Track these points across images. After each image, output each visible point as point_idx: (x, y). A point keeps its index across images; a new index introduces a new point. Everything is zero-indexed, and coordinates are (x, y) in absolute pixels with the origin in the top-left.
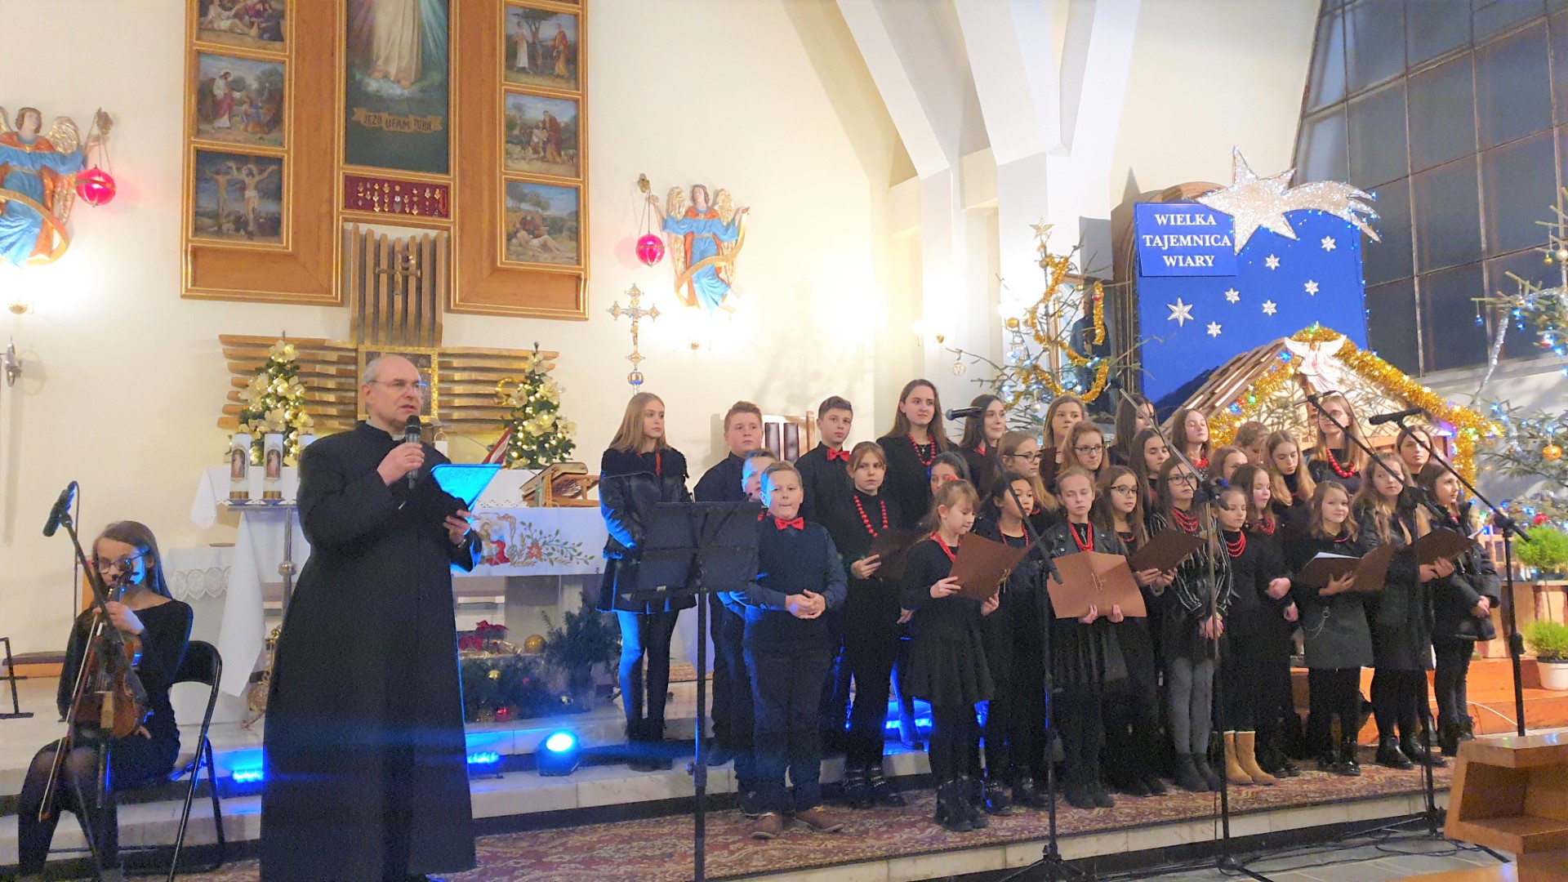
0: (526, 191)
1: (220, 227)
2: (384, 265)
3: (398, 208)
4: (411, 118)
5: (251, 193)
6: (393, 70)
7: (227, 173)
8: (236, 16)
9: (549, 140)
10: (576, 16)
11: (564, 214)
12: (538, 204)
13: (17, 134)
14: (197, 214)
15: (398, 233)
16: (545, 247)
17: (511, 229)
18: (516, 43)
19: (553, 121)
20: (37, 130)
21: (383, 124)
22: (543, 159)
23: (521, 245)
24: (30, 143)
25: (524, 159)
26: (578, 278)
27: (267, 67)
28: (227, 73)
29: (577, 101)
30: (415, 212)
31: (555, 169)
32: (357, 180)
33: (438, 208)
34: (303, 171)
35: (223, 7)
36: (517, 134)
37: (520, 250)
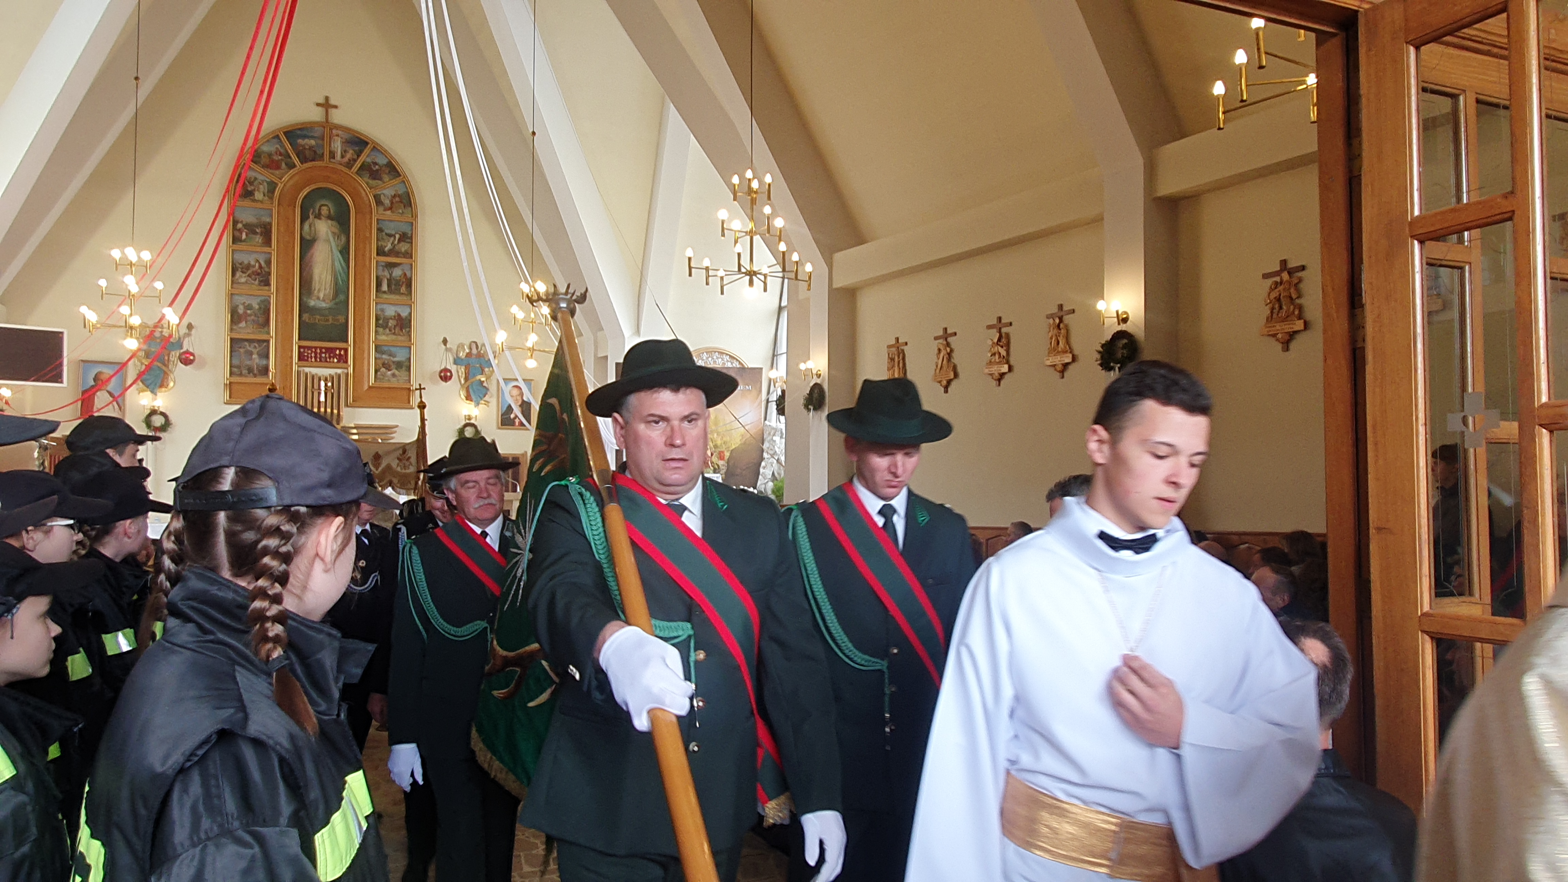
0: (386, 349)
1: (241, 372)
3: (323, 360)
4: (330, 317)
5: (255, 356)
6: (321, 295)
7: (245, 348)
8: (249, 276)
9: (397, 325)
10: (411, 265)
11: (403, 359)
12: (390, 355)
14: (231, 367)
15: (323, 372)
16: (394, 375)
17: (378, 368)
18: (382, 280)
19: (399, 315)
21: (317, 321)
22: (394, 334)
23: (382, 374)
24: (159, 338)
25: (385, 334)
26: (409, 389)
27: (263, 298)
28: (245, 302)
29: (410, 306)
30: (331, 361)
31: (400, 338)
32: (304, 347)
33: (343, 359)
34: (279, 345)
35: (243, 272)
36: (382, 323)
37: (382, 377)
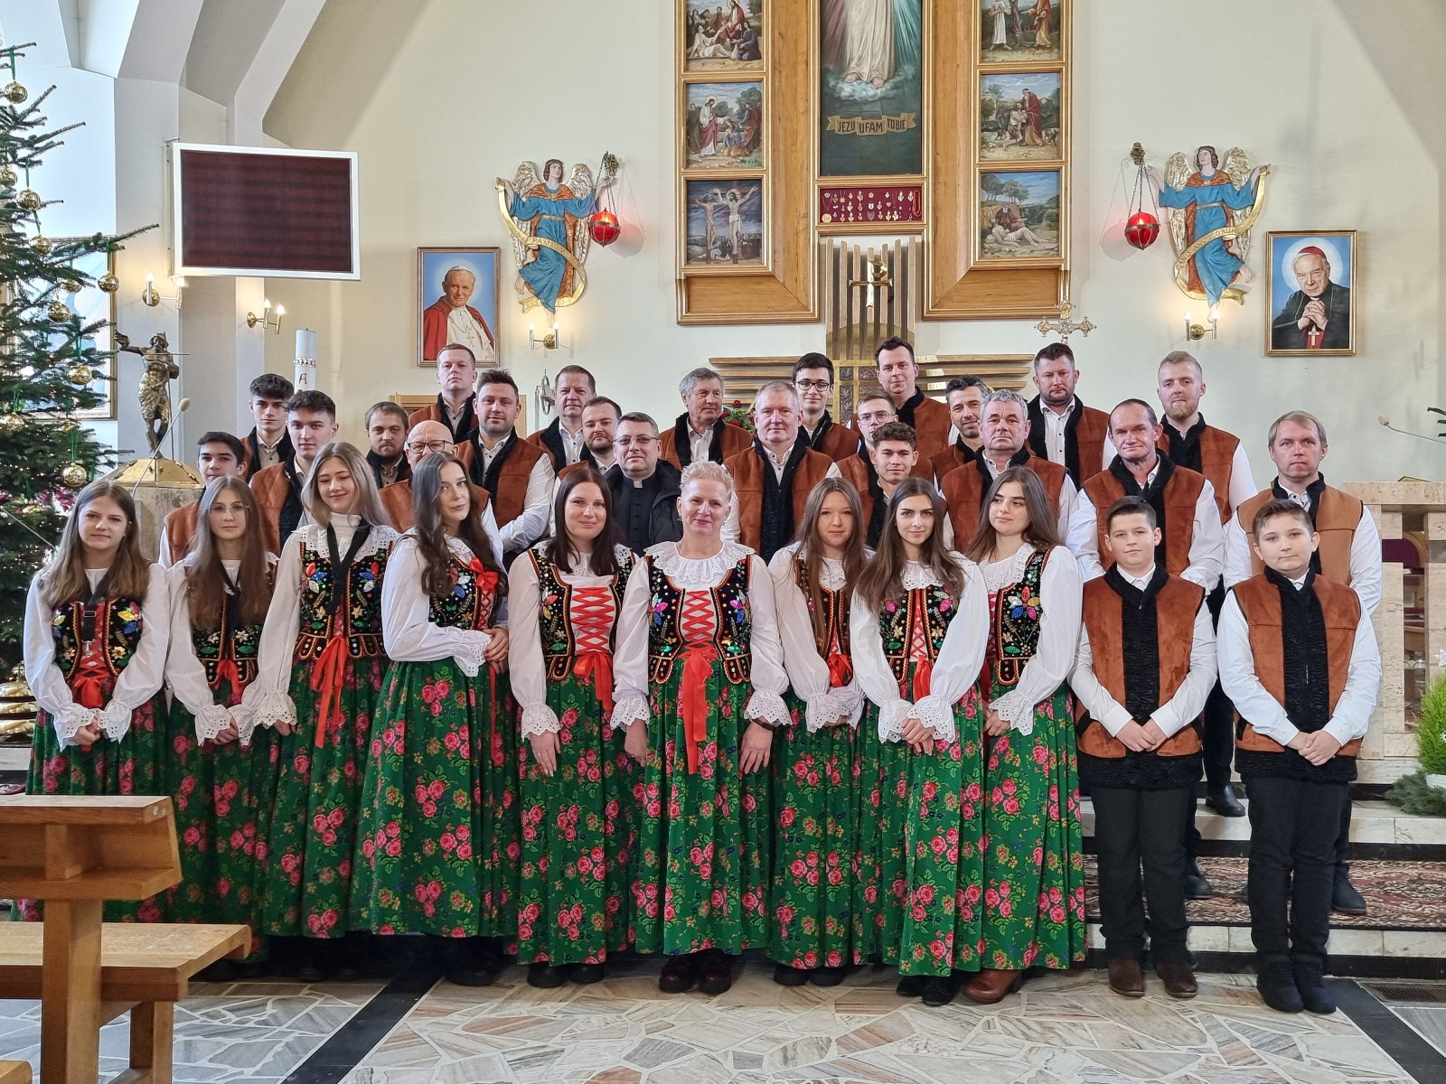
0: (1002, 179)
1: (708, 252)
2: (857, 277)
3: (871, 216)
4: (885, 119)
5: (734, 217)
6: (865, 71)
7: (713, 200)
8: (719, 41)
9: (1028, 122)
11: (1043, 202)
12: (1015, 194)
13: (544, 184)
14: (688, 243)
15: (870, 245)
16: (1022, 240)
17: (987, 224)
18: (994, 17)
19: (1033, 98)
20: (560, 179)
21: (856, 129)
22: (1021, 143)
23: (996, 241)
24: (554, 192)
25: (1001, 146)
26: (1058, 270)
27: (747, 87)
28: (712, 100)
29: (1059, 71)
30: (888, 218)
31: (1037, 153)
32: (833, 190)
33: (911, 211)
34: (781, 190)
35: (708, 35)
36: (993, 120)
37: (995, 245)
